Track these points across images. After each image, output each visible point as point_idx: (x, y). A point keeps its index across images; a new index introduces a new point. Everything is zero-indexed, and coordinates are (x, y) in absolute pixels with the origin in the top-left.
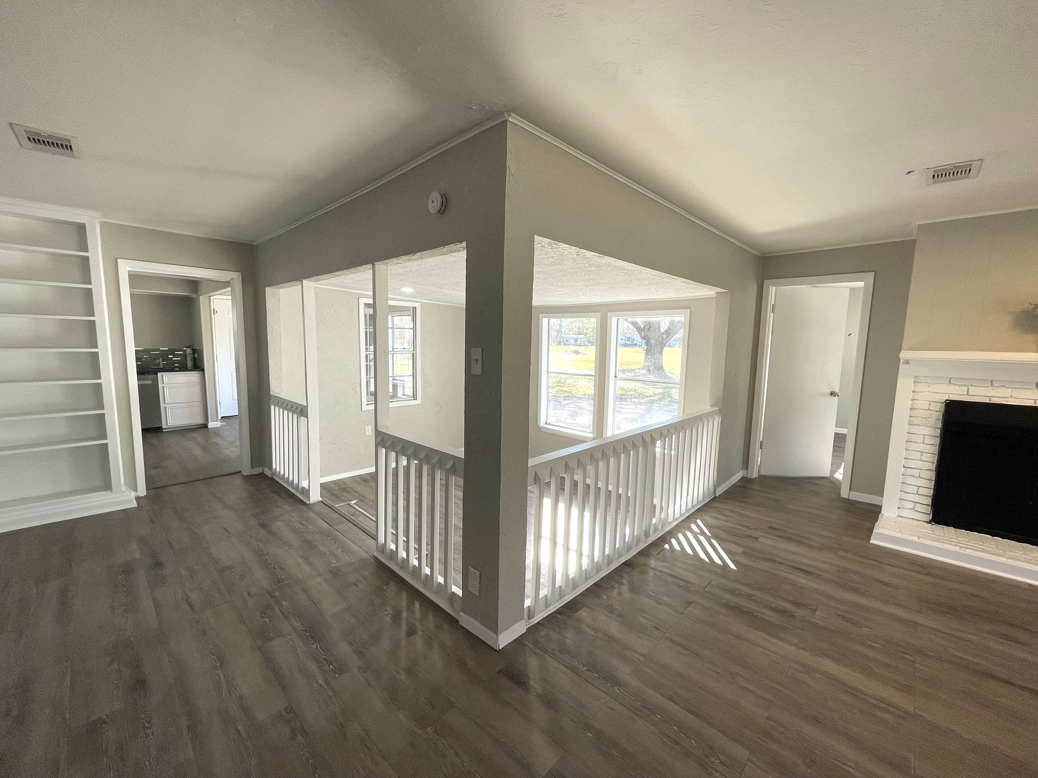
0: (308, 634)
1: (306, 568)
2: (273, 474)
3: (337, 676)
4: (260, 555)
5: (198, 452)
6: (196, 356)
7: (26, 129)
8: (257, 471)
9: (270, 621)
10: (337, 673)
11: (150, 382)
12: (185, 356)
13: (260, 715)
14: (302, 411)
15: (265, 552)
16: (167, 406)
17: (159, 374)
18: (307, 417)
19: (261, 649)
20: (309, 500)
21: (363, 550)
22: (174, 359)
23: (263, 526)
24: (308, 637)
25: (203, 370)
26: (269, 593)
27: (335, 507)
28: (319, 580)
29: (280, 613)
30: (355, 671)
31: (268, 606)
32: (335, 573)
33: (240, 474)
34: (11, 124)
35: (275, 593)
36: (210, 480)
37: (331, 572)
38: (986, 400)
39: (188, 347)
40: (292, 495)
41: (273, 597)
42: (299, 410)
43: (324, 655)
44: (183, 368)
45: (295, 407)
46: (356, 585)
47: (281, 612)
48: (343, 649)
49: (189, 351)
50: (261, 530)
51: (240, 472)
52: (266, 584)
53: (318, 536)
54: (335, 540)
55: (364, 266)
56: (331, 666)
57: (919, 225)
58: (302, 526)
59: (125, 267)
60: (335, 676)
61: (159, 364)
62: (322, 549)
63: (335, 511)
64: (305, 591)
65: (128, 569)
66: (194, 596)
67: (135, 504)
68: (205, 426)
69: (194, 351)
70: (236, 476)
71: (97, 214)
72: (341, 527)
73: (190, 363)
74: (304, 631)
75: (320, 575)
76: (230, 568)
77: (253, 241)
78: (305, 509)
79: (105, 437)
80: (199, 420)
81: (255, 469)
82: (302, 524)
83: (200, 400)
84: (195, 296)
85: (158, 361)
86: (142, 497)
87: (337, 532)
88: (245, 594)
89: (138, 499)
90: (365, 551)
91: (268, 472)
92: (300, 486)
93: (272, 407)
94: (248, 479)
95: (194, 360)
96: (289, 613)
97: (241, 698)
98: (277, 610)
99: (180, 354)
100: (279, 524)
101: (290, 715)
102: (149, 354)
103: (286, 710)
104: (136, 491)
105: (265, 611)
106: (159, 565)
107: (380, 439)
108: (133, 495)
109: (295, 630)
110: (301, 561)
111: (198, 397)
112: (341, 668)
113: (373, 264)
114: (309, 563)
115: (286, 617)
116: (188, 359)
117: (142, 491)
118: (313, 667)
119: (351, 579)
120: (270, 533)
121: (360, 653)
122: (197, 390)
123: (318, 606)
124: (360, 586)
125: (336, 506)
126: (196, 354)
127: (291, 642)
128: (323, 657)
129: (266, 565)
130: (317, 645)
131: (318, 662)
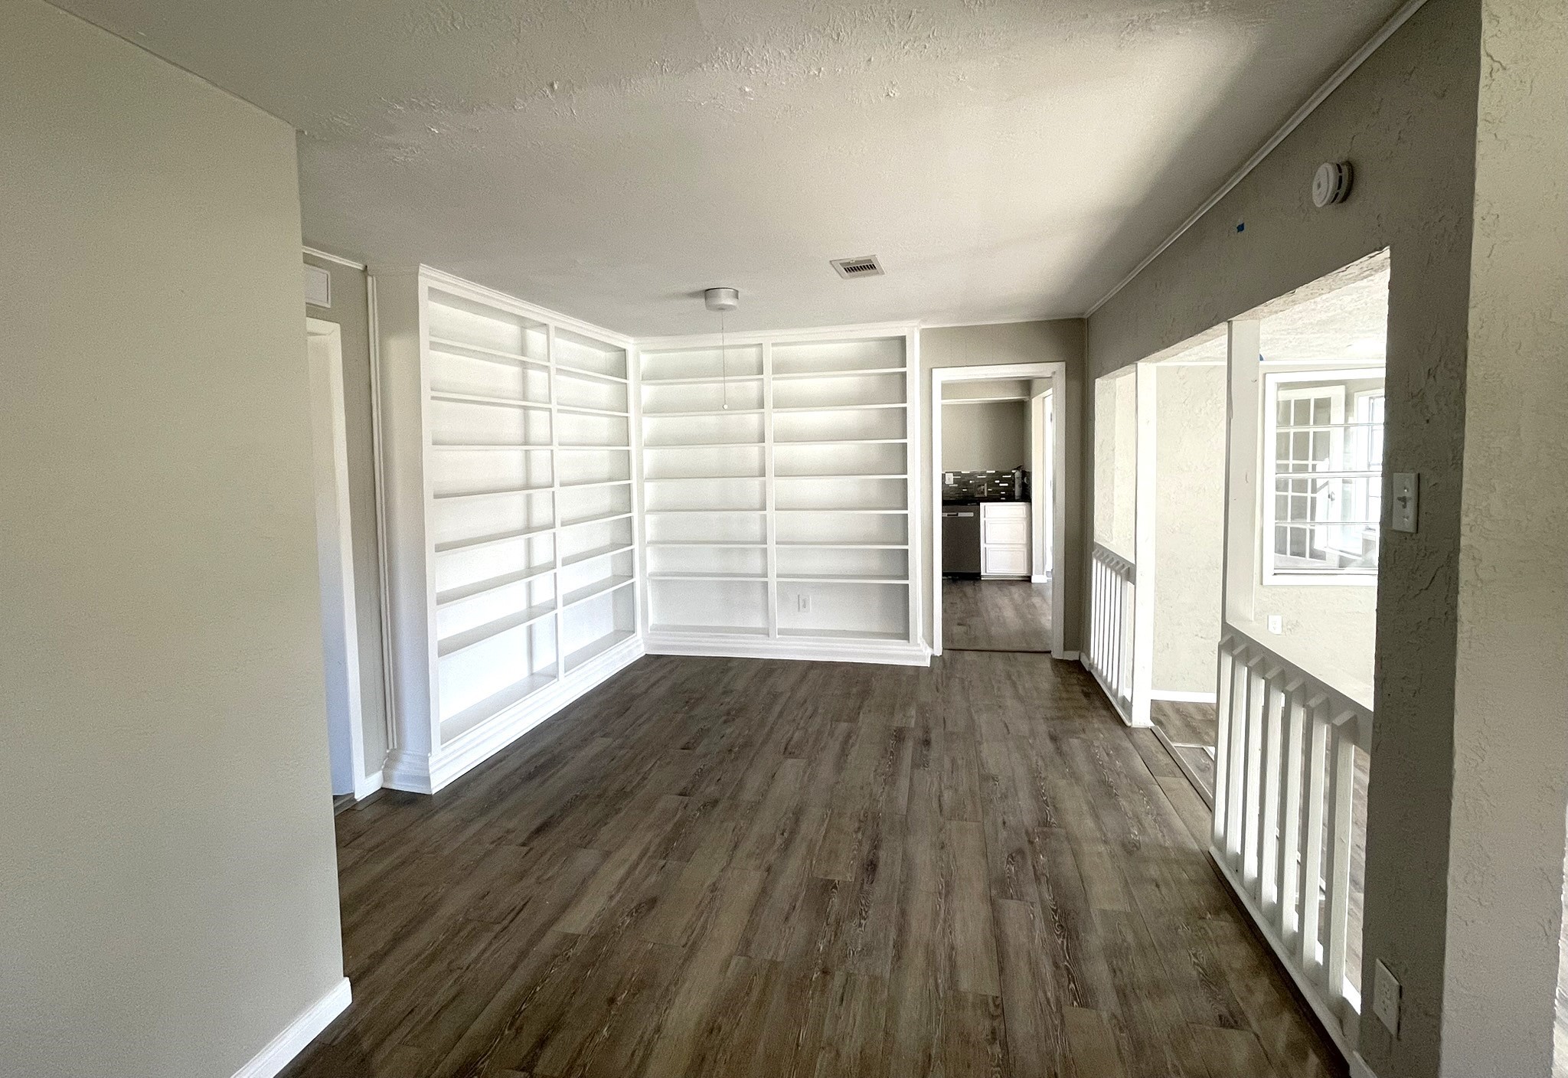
0: (1057, 918)
1: (1089, 823)
2: (1089, 667)
3: (1075, 1003)
4: (1035, 776)
5: (1009, 613)
6: (1025, 481)
7: (841, 262)
8: (1071, 656)
9: (1016, 872)
10: (1076, 1000)
11: (971, 514)
12: (1011, 482)
13: (965, 984)
14: (1128, 572)
15: (1043, 776)
16: (987, 546)
17: (982, 505)
18: (1134, 583)
19: (992, 903)
20: (1130, 720)
21: (1192, 835)
22: (1001, 485)
23: (1054, 739)
24: (1055, 922)
25: (1031, 501)
26: (1027, 832)
27: (1171, 747)
28: (1102, 848)
29: (1031, 868)
30: (1105, 1015)
31: (1021, 852)
32: (1130, 849)
33: (1049, 655)
34: (831, 261)
35: (1035, 838)
36: (1010, 654)
37: (1123, 845)
39: (1017, 469)
40: (1108, 706)
41: (1031, 842)
42: (1124, 571)
43: (1068, 962)
44: (1010, 498)
45: (1121, 565)
46: (1157, 886)
47: (1034, 866)
48: (1099, 972)
49: (1018, 474)
50: (1048, 741)
51: (1050, 652)
52: (1028, 819)
53: (1125, 781)
54: (1150, 797)
55: (1215, 327)
56: (1072, 985)
58: (1107, 758)
59: (939, 378)
60: (1073, 1004)
61: (983, 493)
62: (1123, 803)
63: (1168, 752)
64: (1075, 855)
65: (899, 736)
66: (947, 795)
67: (927, 663)
68: (1028, 579)
69: (1024, 475)
70: (1043, 656)
71: (915, 323)
72: (1168, 781)
73: (1017, 491)
74: (1053, 909)
75: (1105, 842)
76: (994, 779)
77: (1083, 314)
78: (1120, 732)
79: (906, 577)
80: (1022, 571)
81: (1068, 652)
82: (1108, 754)
83: (1025, 543)
84: (1026, 398)
85: (982, 487)
86: (937, 656)
87: (1157, 786)
88: (1000, 821)
89: (933, 657)
90: (1195, 838)
91: (1084, 661)
92: (1120, 693)
93: (1094, 561)
94: (1058, 663)
95: (1022, 487)
96: (1043, 874)
97: (953, 948)
98: (1030, 863)
99: (1008, 479)
100: (1075, 742)
101: (998, 1010)
102: (976, 479)
103: (995, 998)
104: (932, 648)
105: (1016, 855)
106: (927, 743)
107: (1227, 638)
108: (928, 652)
109: (1042, 901)
110: (1085, 808)
112: (1084, 997)
113: (1229, 322)
114: (1096, 817)
115: (1037, 879)
116: (1017, 486)
117: (938, 651)
118: (1047, 969)
119: (1153, 871)
120: (1059, 751)
121: (1122, 994)
122: (1022, 528)
123: (1086, 886)
124: (1164, 890)
125: (1174, 745)
126: (1025, 479)
127: (1031, 915)
128: (1066, 963)
129: (1038, 794)
130: (1063, 942)
131: (1056, 965)
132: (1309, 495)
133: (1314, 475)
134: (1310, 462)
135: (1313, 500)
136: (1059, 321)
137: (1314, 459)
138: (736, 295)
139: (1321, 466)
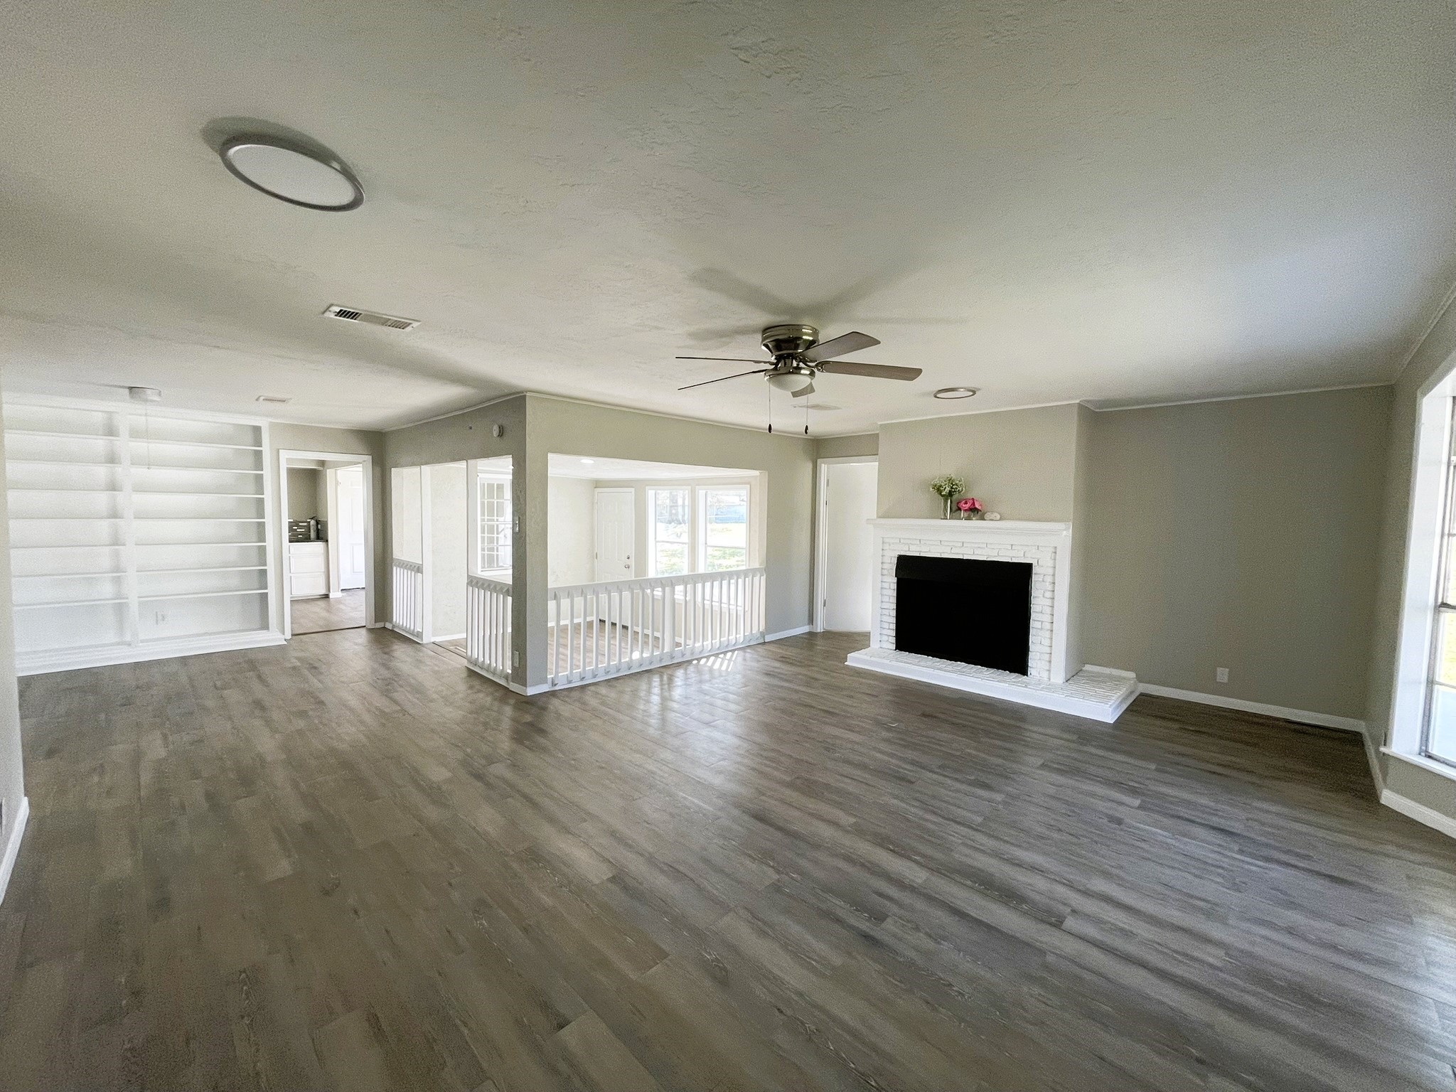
2: (394, 626)
5: (323, 614)
8: (381, 625)
12: (308, 528)
14: (419, 569)
16: (292, 575)
18: (422, 573)
20: (422, 640)
22: (298, 530)
25: (327, 541)
36: (340, 631)
38: (917, 554)
39: (312, 519)
42: (415, 569)
44: (308, 539)
45: (413, 566)
49: (313, 522)
51: (364, 626)
54: (440, 660)
57: (881, 425)
59: (285, 455)
67: (285, 643)
68: (326, 596)
69: (318, 522)
70: (360, 629)
71: (266, 418)
73: (313, 535)
78: (418, 646)
79: (265, 588)
81: (379, 624)
83: (323, 571)
84: (323, 469)
86: (288, 639)
89: (285, 640)
91: (389, 626)
92: (416, 631)
93: (394, 568)
94: (371, 630)
95: (318, 531)
99: (304, 526)
104: (284, 634)
107: (469, 581)
108: (282, 637)
111: (323, 568)
113: (466, 461)
116: (312, 531)
117: (289, 636)
122: (321, 560)
126: (319, 526)
132: (495, 535)
133: (497, 523)
134: (495, 518)
135: (497, 538)
136: (360, 431)
137: (497, 516)
138: (160, 394)
139: (501, 519)
